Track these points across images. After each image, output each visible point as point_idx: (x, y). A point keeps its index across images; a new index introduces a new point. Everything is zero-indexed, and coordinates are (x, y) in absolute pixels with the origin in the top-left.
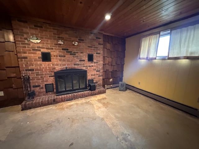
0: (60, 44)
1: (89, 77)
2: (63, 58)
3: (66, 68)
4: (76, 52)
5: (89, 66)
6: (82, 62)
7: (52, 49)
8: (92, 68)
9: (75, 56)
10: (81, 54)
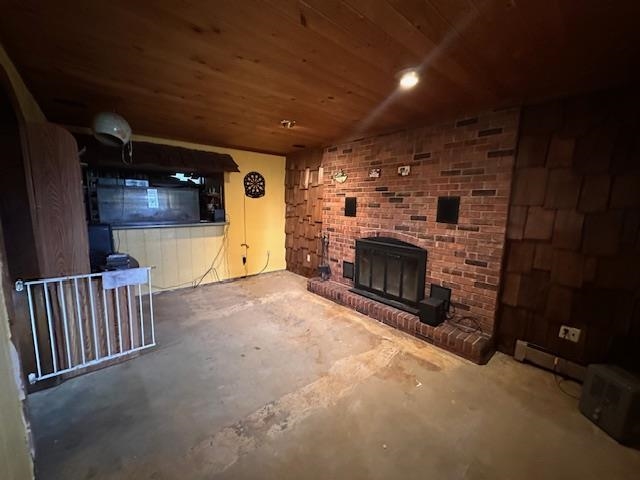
0: (373, 179)
1: (436, 274)
2: (375, 210)
3: (378, 234)
4: (404, 192)
5: (440, 239)
6: (419, 224)
7: (360, 190)
8: (451, 245)
9: (400, 204)
10: (419, 200)
